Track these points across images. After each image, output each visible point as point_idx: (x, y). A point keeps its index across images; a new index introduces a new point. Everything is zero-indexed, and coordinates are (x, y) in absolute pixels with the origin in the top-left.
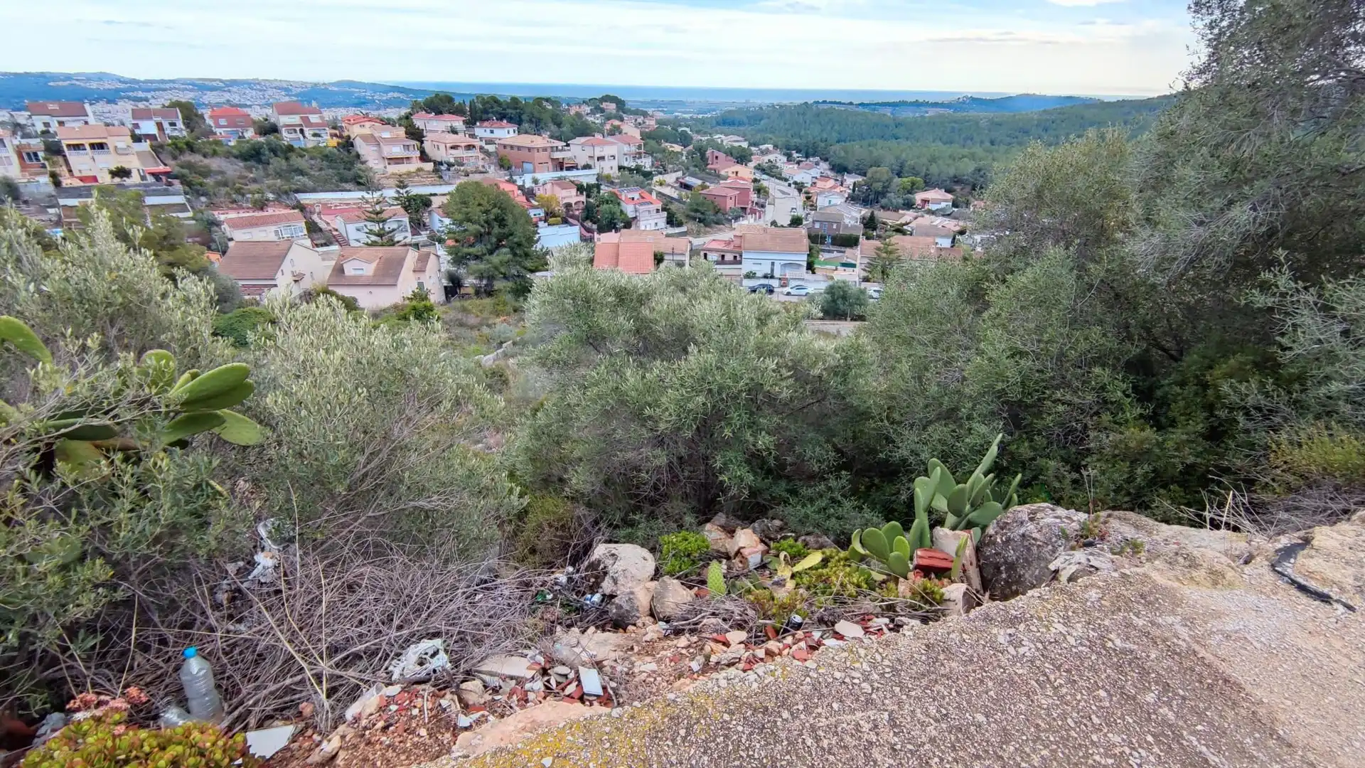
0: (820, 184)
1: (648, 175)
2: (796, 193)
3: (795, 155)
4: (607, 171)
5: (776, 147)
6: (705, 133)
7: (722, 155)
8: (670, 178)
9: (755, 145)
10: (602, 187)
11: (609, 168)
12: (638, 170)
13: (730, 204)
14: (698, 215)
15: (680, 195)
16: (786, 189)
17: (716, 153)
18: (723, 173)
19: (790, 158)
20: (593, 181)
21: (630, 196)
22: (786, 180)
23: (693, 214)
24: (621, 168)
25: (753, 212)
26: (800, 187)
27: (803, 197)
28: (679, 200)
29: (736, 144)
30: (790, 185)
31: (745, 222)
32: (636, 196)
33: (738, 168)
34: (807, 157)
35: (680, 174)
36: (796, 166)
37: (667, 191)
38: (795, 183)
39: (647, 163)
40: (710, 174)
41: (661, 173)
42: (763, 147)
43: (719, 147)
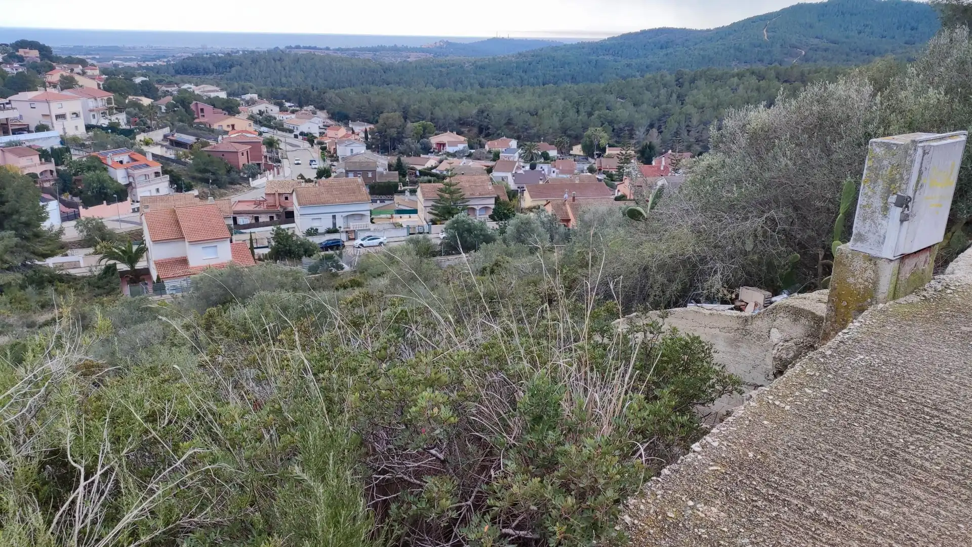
0: (330, 133)
1: (129, 133)
2: (307, 144)
3: (287, 104)
4: (71, 132)
5: (260, 96)
6: (170, 84)
7: (208, 108)
8: (157, 135)
9: (238, 95)
10: (72, 151)
11: (76, 128)
12: (113, 128)
13: (242, 160)
14: (209, 175)
15: (177, 155)
16: (295, 141)
17: (201, 105)
18: (215, 126)
19: (283, 110)
20: (57, 145)
21: (117, 159)
22: (291, 131)
23: (200, 175)
24: (89, 128)
25: (269, 168)
26: (309, 138)
27: (317, 148)
28: (177, 161)
29: (213, 95)
30: (296, 136)
31: (264, 179)
32: (125, 158)
33: (231, 120)
34: (301, 106)
35: (167, 130)
36: (293, 116)
37: (158, 151)
38: (302, 134)
39: (121, 119)
40: (201, 129)
41: (144, 131)
42: (248, 97)
43: (198, 98)
